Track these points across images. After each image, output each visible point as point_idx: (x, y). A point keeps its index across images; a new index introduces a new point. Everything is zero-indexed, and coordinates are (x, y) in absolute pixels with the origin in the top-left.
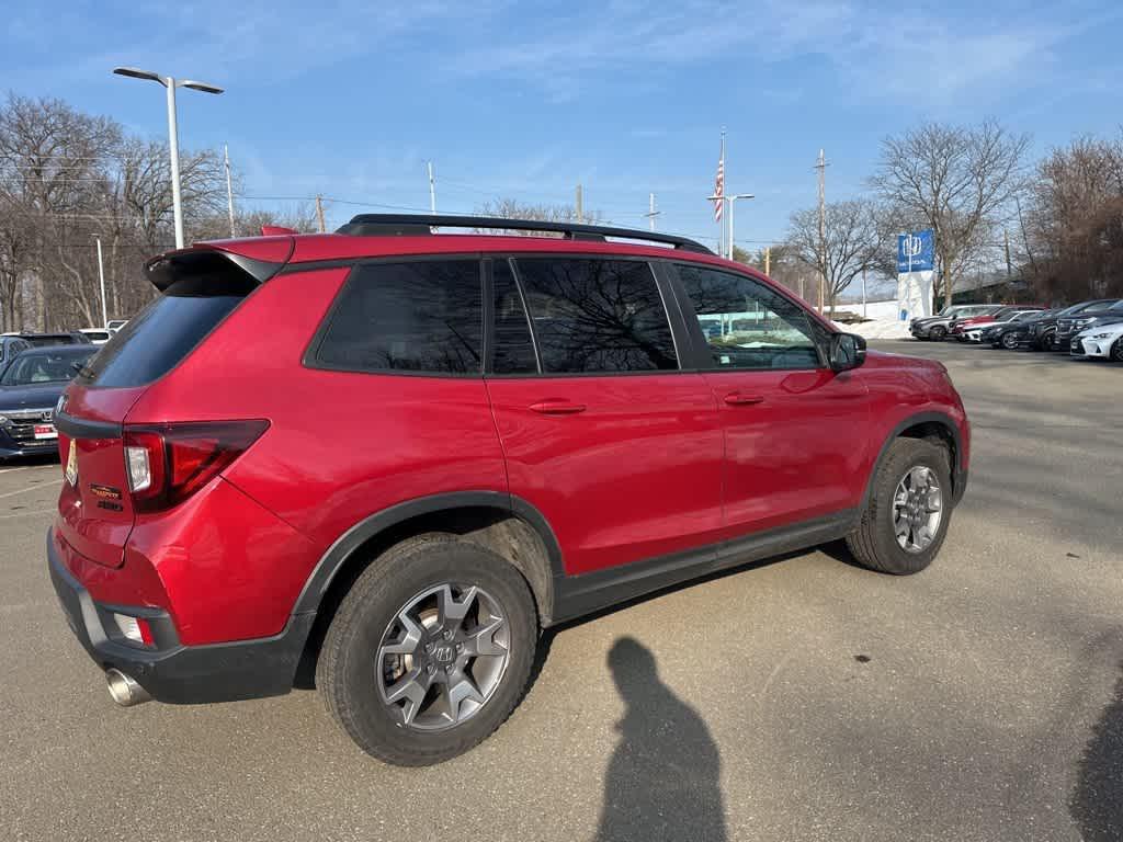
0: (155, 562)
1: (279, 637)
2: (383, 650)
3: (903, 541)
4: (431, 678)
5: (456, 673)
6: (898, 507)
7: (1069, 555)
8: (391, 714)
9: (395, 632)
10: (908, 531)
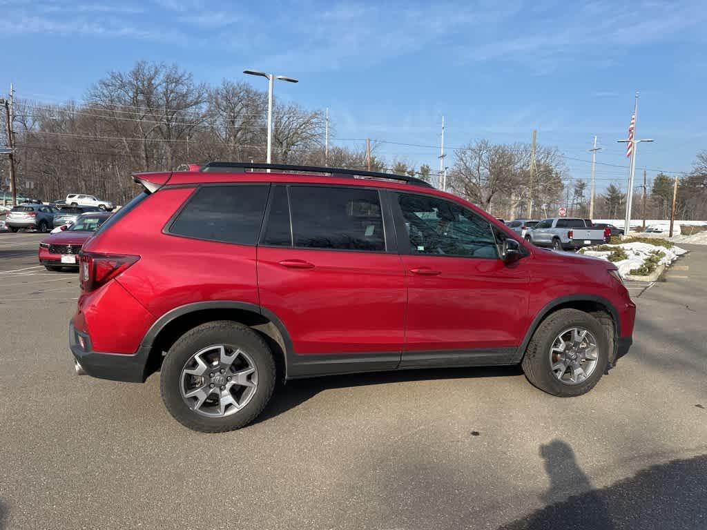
1: (134, 355)
2: (185, 371)
3: (559, 375)
4: (211, 390)
5: (226, 392)
6: (555, 352)
7: (698, 406)
8: (188, 403)
9: (195, 364)
10: (564, 369)
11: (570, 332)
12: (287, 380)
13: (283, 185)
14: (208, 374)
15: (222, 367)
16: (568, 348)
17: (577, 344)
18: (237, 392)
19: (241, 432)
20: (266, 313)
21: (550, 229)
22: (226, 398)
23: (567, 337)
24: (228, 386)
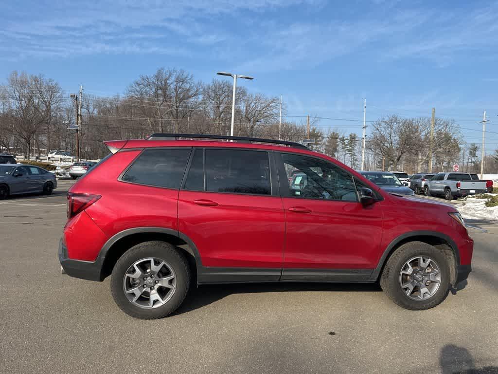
1: (93, 262)
2: (127, 275)
3: (408, 292)
4: (144, 289)
5: (154, 291)
6: (404, 275)
8: (128, 297)
9: (134, 271)
10: (412, 288)
11: (417, 260)
12: (199, 286)
13: (201, 148)
14: (143, 278)
15: (152, 273)
16: (415, 272)
17: (422, 269)
18: (163, 292)
19: (164, 320)
20: (183, 236)
21: (443, 181)
22: (154, 295)
23: (415, 263)
24: (156, 287)
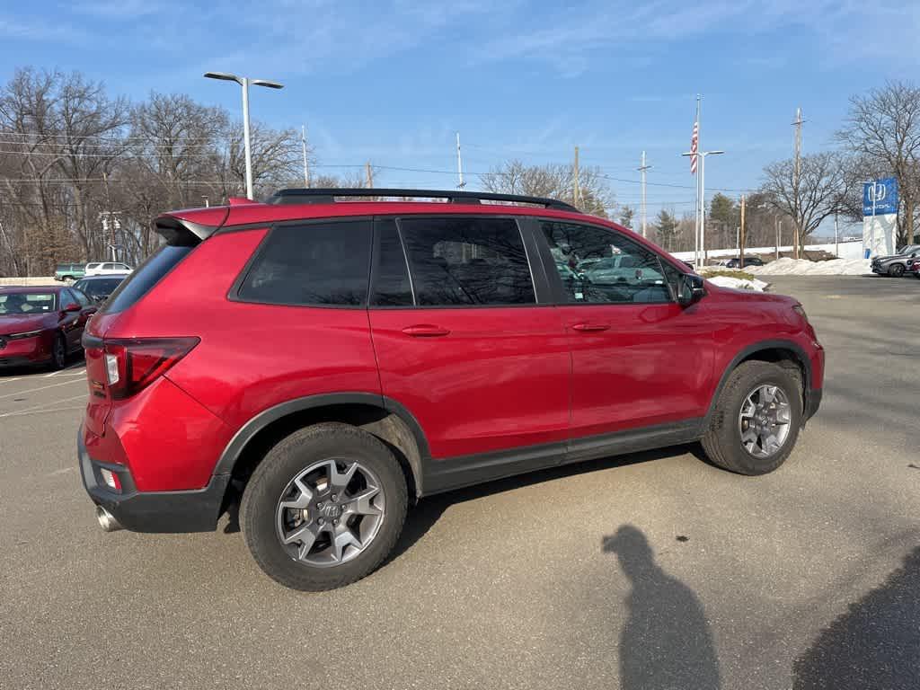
0: (121, 434)
1: (203, 490)
2: (282, 505)
3: (750, 447)
4: (321, 527)
5: (341, 526)
6: (744, 419)
7: (911, 466)
8: (289, 551)
10: (754, 439)
13: (391, 218)
14: (313, 506)
15: (333, 490)
16: (758, 412)
17: (767, 405)
22: (343, 536)
24: (344, 518)
